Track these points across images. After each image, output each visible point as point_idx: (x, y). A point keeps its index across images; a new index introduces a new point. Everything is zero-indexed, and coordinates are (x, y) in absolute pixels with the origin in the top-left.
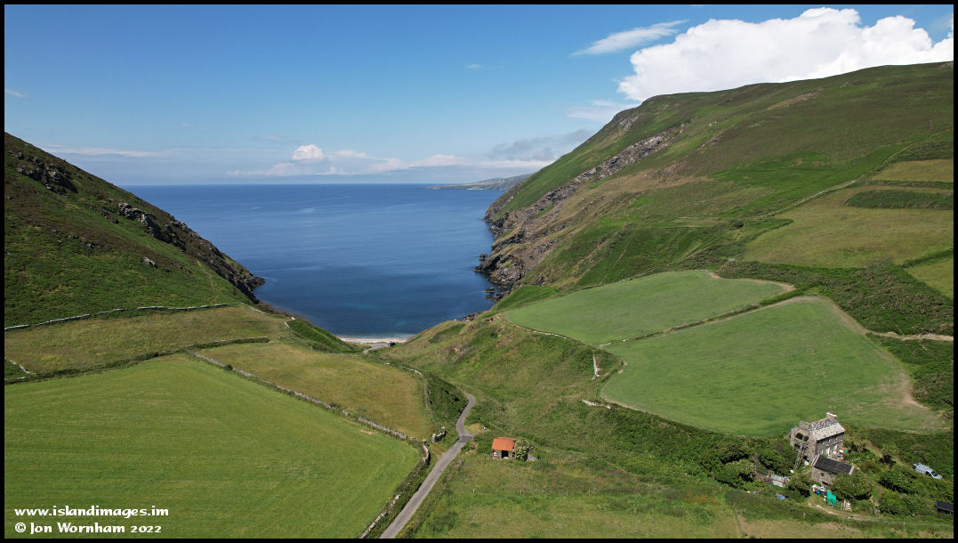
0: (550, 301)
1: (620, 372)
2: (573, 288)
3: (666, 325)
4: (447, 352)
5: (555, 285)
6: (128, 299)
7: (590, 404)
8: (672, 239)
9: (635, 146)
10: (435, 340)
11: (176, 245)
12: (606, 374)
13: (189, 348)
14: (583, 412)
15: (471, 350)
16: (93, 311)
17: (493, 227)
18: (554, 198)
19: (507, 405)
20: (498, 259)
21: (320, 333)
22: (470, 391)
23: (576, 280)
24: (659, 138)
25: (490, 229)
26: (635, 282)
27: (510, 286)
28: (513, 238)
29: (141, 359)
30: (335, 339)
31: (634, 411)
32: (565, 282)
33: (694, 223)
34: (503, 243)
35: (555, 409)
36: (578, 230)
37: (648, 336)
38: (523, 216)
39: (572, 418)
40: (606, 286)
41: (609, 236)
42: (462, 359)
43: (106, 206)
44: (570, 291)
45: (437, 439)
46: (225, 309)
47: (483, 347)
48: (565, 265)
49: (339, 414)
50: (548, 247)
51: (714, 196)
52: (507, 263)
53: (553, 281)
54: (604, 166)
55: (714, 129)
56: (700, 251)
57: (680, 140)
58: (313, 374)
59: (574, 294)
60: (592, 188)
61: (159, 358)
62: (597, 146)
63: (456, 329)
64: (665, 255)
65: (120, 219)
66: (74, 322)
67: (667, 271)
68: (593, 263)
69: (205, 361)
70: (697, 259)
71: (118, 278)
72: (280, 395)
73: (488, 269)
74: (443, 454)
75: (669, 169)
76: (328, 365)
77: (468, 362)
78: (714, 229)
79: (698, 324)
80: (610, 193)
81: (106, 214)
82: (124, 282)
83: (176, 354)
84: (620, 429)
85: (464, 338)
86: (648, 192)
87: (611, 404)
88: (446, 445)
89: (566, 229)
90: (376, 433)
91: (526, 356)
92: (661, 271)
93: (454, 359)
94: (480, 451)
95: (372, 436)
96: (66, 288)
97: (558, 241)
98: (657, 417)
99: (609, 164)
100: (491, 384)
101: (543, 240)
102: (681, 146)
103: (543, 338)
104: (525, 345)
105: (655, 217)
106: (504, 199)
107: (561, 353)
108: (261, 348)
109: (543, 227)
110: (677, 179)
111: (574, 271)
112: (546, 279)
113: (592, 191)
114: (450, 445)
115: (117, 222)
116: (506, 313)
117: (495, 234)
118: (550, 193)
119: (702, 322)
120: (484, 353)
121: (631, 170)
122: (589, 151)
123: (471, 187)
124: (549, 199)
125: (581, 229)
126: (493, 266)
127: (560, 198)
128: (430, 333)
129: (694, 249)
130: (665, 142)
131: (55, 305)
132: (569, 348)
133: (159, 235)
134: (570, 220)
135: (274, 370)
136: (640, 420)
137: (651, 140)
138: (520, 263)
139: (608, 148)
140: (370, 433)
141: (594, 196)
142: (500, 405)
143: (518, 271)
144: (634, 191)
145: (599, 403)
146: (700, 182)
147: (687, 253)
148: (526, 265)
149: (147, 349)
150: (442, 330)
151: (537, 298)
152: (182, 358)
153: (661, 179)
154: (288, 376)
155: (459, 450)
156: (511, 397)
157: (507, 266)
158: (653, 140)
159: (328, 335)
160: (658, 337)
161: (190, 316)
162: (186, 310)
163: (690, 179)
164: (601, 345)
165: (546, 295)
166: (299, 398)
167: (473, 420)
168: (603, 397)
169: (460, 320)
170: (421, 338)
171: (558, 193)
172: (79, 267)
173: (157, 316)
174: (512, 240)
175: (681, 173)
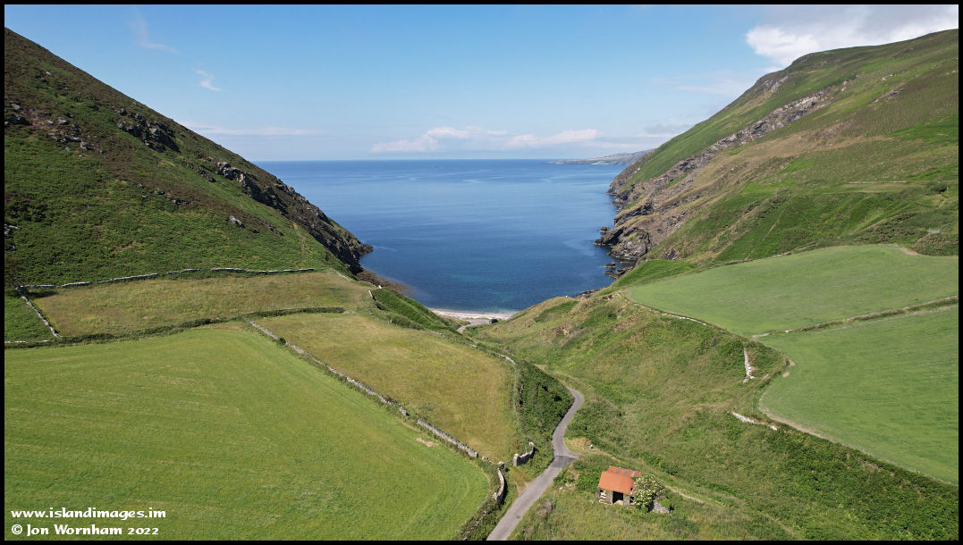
0: (682, 278)
1: (786, 375)
2: (711, 264)
3: (844, 314)
4: (554, 333)
5: (688, 260)
6: (203, 259)
7: (744, 419)
8: (842, 207)
9: (784, 109)
10: (541, 319)
11: (275, 207)
12: (766, 377)
13: (248, 316)
14: (734, 430)
15: (583, 333)
16: (164, 269)
17: (617, 200)
18: (686, 168)
19: (625, 407)
20: (621, 231)
21: (410, 305)
22: (577, 387)
23: (714, 255)
24: (814, 99)
25: (614, 203)
26: (794, 257)
27: (633, 262)
28: (639, 209)
29: (187, 325)
30: (427, 312)
31: (817, 439)
32: (700, 257)
33: (872, 188)
34: (628, 215)
35: (692, 422)
36: (715, 200)
37: (820, 327)
38: (650, 187)
39: (716, 438)
40: (756, 262)
41: (758, 204)
42: (571, 344)
43: (206, 165)
44: (709, 267)
45: (521, 461)
46: (311, 274)
47: (598, 330)
48: (700, 237)
49: (394, 412)
50: (679, 219)
51: (895, 157)
52: (630, 236)
53: (686, 256)
54: (746, 132)
55: (890, 83)
56: (884, 221)
57: (842, 98)
58: (381, 355)
59: (714, 270)
60: (732, 154)
61: (209, 326)
62: (738, 111)
63: (567, 306)
64: (831, 227)
65: (218, 178)
66: (140, 281)
67: (838, 244)
68: (736, 235)
69: (260, 331)
70: (880, 231)
71: (199, 237)
72: (330, 380)
73: (609, 242)
74: (527, 484)
75: (830, 130)
76: (402, 344)
77: (579, 348)
78: (903, 194)
79: (895, 314)
80: (756, 158)
81: (203, 172)
82: (205, 240)
83: (232, 322)
84: (794, 464)
85: (576, 317)
86: (802, 156)
87: (778, 424)
88: (533, 470)
89: (701, 199)
90: (437, 444)
91: (652, 344)
92: (829, 245)
93: (562, 342)
94: (581, 488)
95: (430, 449)
96: (140, 245)
97: (691, 213)
98: (856, 453)
99: (752, 129)
100: (605, 378)
101: (674, 211)
102: (843, 105)
103: (674, 322)
104: (652, 330)
105: (816, 181)
106: (630, 171)
107: (698, 343)
108: (331, 320)
109: (673, 198)
110: (841, 141)
111: (711, 245)
112: (677, 253)
113: (733, 157)
114: (539, 471)
115: (214, 181)
116: (627, 290)
117: (618, 207)
118: (682, 162)
119: (901, 312)
120: (600, 337)
121: (781, 133)
122: (728, 117)
123: (596, 162)
124: (681, 169)
125: (721, 197)
126: (615, 239)
127: (693, 167)
128: (536, 310)
129: (872, 219)
130: (822, 103)
131: (126, 262)
132: (711, 337)
133: (258, 196)
134: (706, 189)
135: (335, 347)
136: (827, 453)
137: (804, 102)
138: (646, 237)
139: (750, 112)
140: (429, 444)
141: (734, 162)
142: (616, 408)
143: (644, 245)
144: (785, 156)
145: (759, 419)
146: (875, 142)
147: (863, 225)
148: (653, 240)
149: (202, 315)
150: (550, 307)
151: (668, 274)
152: (235, 326)
153: (820, 141)
154: (349, 356)
155: (551, 482)
156: (631, 397)
157: (631, 240)
158: (806, 102)
159: (419, 308)
160: (835, 328)
161: (267, 280)
162: (266, 273)
163: (860, 139)
164: (754, 336)
165: (678, 271)
166: (351, 386)
167: (577, 430)
168: (764, 411)
169: (573, 297)
170: (526, 316)
171: (692, 162)
172: (159, 222)
173: (231, 279)
174: (638, 212)
175: (846, 133)
